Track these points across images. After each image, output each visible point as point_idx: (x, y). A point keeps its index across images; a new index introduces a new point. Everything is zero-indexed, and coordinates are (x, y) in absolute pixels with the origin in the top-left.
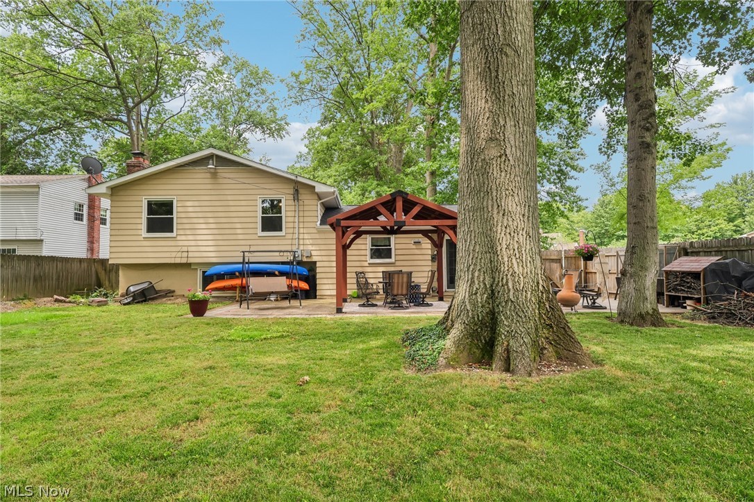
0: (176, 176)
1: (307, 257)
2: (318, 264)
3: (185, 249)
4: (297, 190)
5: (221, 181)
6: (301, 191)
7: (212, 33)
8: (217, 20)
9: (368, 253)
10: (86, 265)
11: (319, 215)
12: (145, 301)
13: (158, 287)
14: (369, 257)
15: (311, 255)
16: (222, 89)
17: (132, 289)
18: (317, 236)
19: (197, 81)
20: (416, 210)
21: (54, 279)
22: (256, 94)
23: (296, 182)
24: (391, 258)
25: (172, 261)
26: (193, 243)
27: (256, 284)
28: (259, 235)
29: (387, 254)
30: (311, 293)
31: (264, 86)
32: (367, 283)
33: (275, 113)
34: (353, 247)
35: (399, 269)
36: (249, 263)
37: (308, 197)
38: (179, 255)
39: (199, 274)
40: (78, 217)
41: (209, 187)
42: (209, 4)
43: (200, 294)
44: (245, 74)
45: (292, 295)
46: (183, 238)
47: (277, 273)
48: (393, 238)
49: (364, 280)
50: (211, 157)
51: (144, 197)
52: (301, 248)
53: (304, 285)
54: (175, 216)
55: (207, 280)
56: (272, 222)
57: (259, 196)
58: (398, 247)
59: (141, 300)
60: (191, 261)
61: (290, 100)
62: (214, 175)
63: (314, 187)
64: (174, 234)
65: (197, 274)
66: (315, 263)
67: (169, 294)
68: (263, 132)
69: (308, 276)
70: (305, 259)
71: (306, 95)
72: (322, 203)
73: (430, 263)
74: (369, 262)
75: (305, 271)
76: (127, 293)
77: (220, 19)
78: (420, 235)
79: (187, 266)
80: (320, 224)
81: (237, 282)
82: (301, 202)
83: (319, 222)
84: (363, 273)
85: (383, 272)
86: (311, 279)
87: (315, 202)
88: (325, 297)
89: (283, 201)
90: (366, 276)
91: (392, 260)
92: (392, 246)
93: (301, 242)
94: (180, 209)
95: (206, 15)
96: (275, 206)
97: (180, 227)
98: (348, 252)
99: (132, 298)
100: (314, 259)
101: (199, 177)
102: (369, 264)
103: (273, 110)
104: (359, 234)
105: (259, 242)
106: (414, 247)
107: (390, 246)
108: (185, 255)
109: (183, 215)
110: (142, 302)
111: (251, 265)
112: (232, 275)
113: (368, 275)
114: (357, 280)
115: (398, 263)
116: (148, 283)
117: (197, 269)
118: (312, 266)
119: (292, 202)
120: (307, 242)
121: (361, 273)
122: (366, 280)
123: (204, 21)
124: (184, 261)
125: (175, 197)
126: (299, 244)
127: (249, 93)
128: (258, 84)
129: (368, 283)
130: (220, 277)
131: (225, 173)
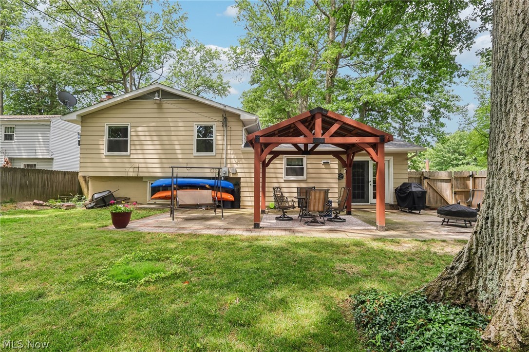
1: (233, 173)
2: (242, 180)
3: (137, 165)
4: (225, 118)
5: (165, 111)
6: (229, 119)
7: (180, 25)
8: (183, 16)
9: (284, 171)
10: (70, 176)
11: (243, 139)
12: (104, 206)
13: (116, 195)
14: (283, 175)
15: (236, 172)
16: (188, 64)
17: (96, 196)
18: (242, 156)
19: (170, 58)
20: (335, 128)
21: (40, 186)
22: (209, 67)
23: (224, 111)
24: (303, 175)
25: (126, 175)
26: (142, 161)
27: (185, 197)
28: (194, 155)
29: (300, 172)
30: (236, 204)
31: (214, 61)
32: (282, 196)
33: (222, 80)
34: (271, 166)
35: (312, 185)
36: (177, 177)
37: (235, 123)
38: (131, 170)
39: (149, 186)
41: (156, 115)
42: (178, 5)
44: (202, 54)
46: (135, 156)
47: (207, 186)
48: (305, 158)
49: (280, 194)
50: (158, 91)
51: (106, 124)
52: (229, 166)
53: (230, 197)
54: (129, 139)
55: (155, 190)
56: (205, 146)
57: (195, 123)
58: (309, 166)
59: (102, 205)
60: (141, 175)
61: (230, 67)
62: (160, 105)
63: (239, 116)
64: (128, 153)
65: (147, 185)
66: (240, 178)
68: (214, 92)
69: (234, 189)
70: (231, 176)
71: (241, 63)
72: (246, 129)
73: (337, 181)
74: (284, 179)
75: (231, 185)
76: (92, 199)
77: (185, 16)
78: (331, 156)
79: (138, 179)
80: (244, 147)
82: (229, 128)
83: (243, 145)
84: (279, 188)
85: (297, 188)
86: (236, 192)
87: (240, 128)
88: (247, 207)
89: (214, 127)
90: (282, 191)
91: (304, 178)
92: (305, 166)
93: (228, 162)
94: (133, 134)
95: (176, 13)
96: (206, 131)
97: (133, 147)
98: (267, 170)
99: (95, 204)
100: (239, 175)
101: (148, 108)
102: (284, 180)
103: (220, 77)
104: (276, 154)
105: (194, 161)
106: (323, 167)
107: (302, 165)
108: (136, 170)
109: (135, 138)
110: (102, 207)
111: (178, 179)
113: (284, 190)
114: (274, 193)
115: (309, 180)
116: (108, 192)
117: (147, 182)
118: (237, 182)
119: (221, 128)
120: (233, 161)
121: (277, 188)
122: (282, 194)
123: (175, 17)
124: (135, 175)
125: (129, 124)
126: (226, 163)
127: (205, 66)
128: (210, 60)
129: (284, 197)
131: (170, 106)
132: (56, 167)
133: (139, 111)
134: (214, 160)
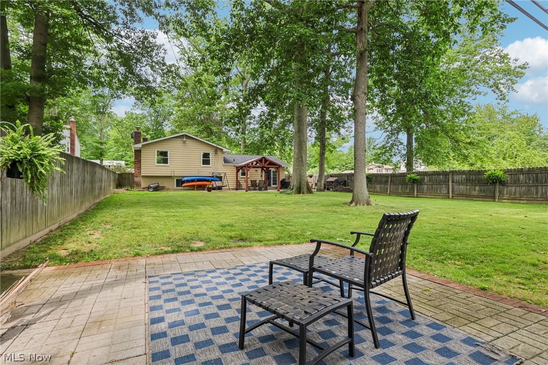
0: (169, 142)
3: (173, 170)
4: (216, 150)
5: (187, 145)
6: (218, 151)
11: (223, 159)
17: (151, 186)
18: (223, 167)
20: (268, 162)
23: (216, 147)
25: (167, 175)
26: (177, 168)
28: (201, 166)
37: (220, 153)
38: (170, 173)
41: (182, 147)
46: (172, 166)
50: (184, 136)
51: (156, 149)
52: (217, 171)
54: (168, 157)
56: (206, 161)
57: (201, 151)
60: (172, 175)
62: (184, 142)
63: (223, 150)
64: (168, 165)
65: (174, 180)
66: (222, 177)
67: (163, 188)
70: (218, 175)
75: (218, 180)
80: (224, 163)
82: (217, 155)
87: (222, 155)
89: (210, 154)
93: (217, 169)
94: (171, 155)
96: (206, 156)
97: (170, 162)
99: (152, 189)
100: (222, 175)
101: (179, 143)
105: (202, 169)
106: (255, 172)
109: (172, 157)
112: (194, 181)
116: (157, 184)
117: (174, 178)
119: (214, 155)
120: (219, 169)
125: (168, 150)
130: (188, 181)
131: (189, 142)
133: (176, 144)
134: (210, 169)
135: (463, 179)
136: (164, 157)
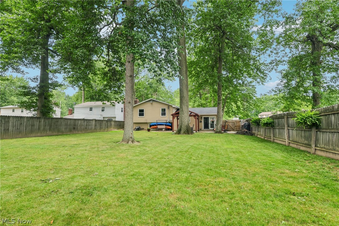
0: (146, 104)
1: (171, 121)
3: (146, 120)
4: (169, 107)
5: (153, 105)
11: (174, 112)
12: (138, 130)
13: (141, 128)
23: (168, 105)
25: (144, 122)
26: (148, 118)
27: (159, 127)
28: (161, 116)
30: (172, 129)
37: (171, 108)
39: (149, 125)
40: (122, 111)
41: (151, 106)
43: (149, 128)
45: (167, 129)
46: (146, 117)
47: (164, 125)
50: (151, 100)
51: (138, 109)
53: (170, 128)
54: (144, 113)
55: (151, 126)
56: (163, 114)
57: (161, 108)
58: (191, 119)
62: (152, 104)
63: (172, 106)
64: (144, 117)
67: (143, 129)
75: (170, 125)
76: (135, 128)
79: (146, 123)
81: (156, 127)
86: (172, 126)
87: (173, 109)
89: (166, 109)
94: (145, 111)
96: (164, 110)
97: (145, 115)
99: (136, 130)
101: (149, 104)
105: (160, 118)
111: (158, 123)
112: (155, 125)
115: (191, 123)
116: (139, 127)
118: (172, 123)
119: (168, 109)
120: (171, 118)
124: (146, 122)
125: (144, 109)
126: (169, 119)
130: (153, 125)
131: (154, 103)
132: (117, 120)
134: (166, 118)
135: (294, 123)
136: (141, 113)
